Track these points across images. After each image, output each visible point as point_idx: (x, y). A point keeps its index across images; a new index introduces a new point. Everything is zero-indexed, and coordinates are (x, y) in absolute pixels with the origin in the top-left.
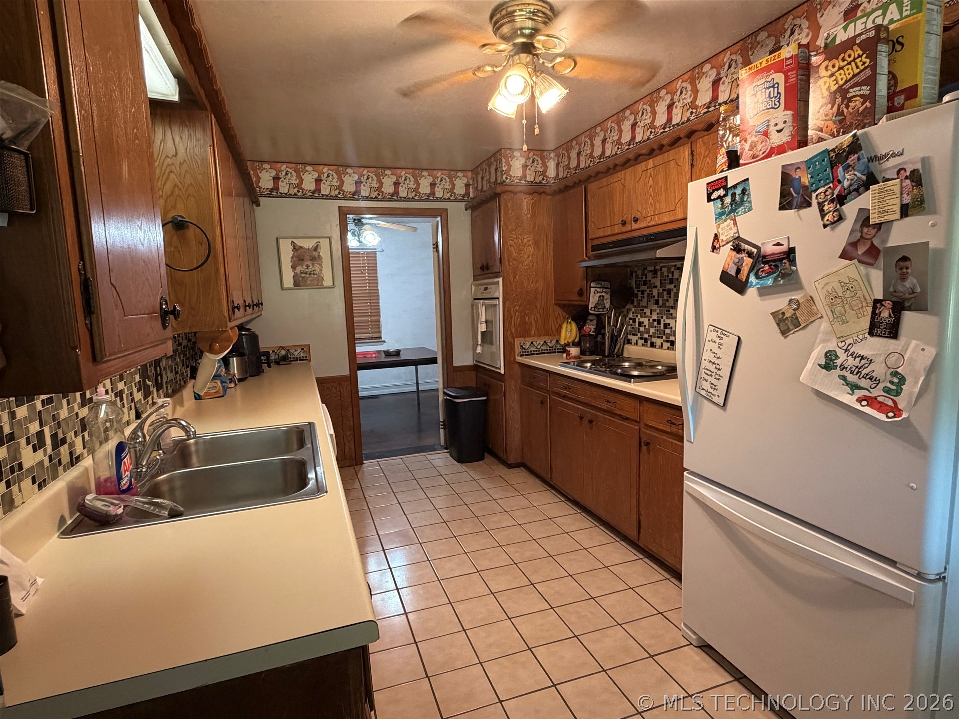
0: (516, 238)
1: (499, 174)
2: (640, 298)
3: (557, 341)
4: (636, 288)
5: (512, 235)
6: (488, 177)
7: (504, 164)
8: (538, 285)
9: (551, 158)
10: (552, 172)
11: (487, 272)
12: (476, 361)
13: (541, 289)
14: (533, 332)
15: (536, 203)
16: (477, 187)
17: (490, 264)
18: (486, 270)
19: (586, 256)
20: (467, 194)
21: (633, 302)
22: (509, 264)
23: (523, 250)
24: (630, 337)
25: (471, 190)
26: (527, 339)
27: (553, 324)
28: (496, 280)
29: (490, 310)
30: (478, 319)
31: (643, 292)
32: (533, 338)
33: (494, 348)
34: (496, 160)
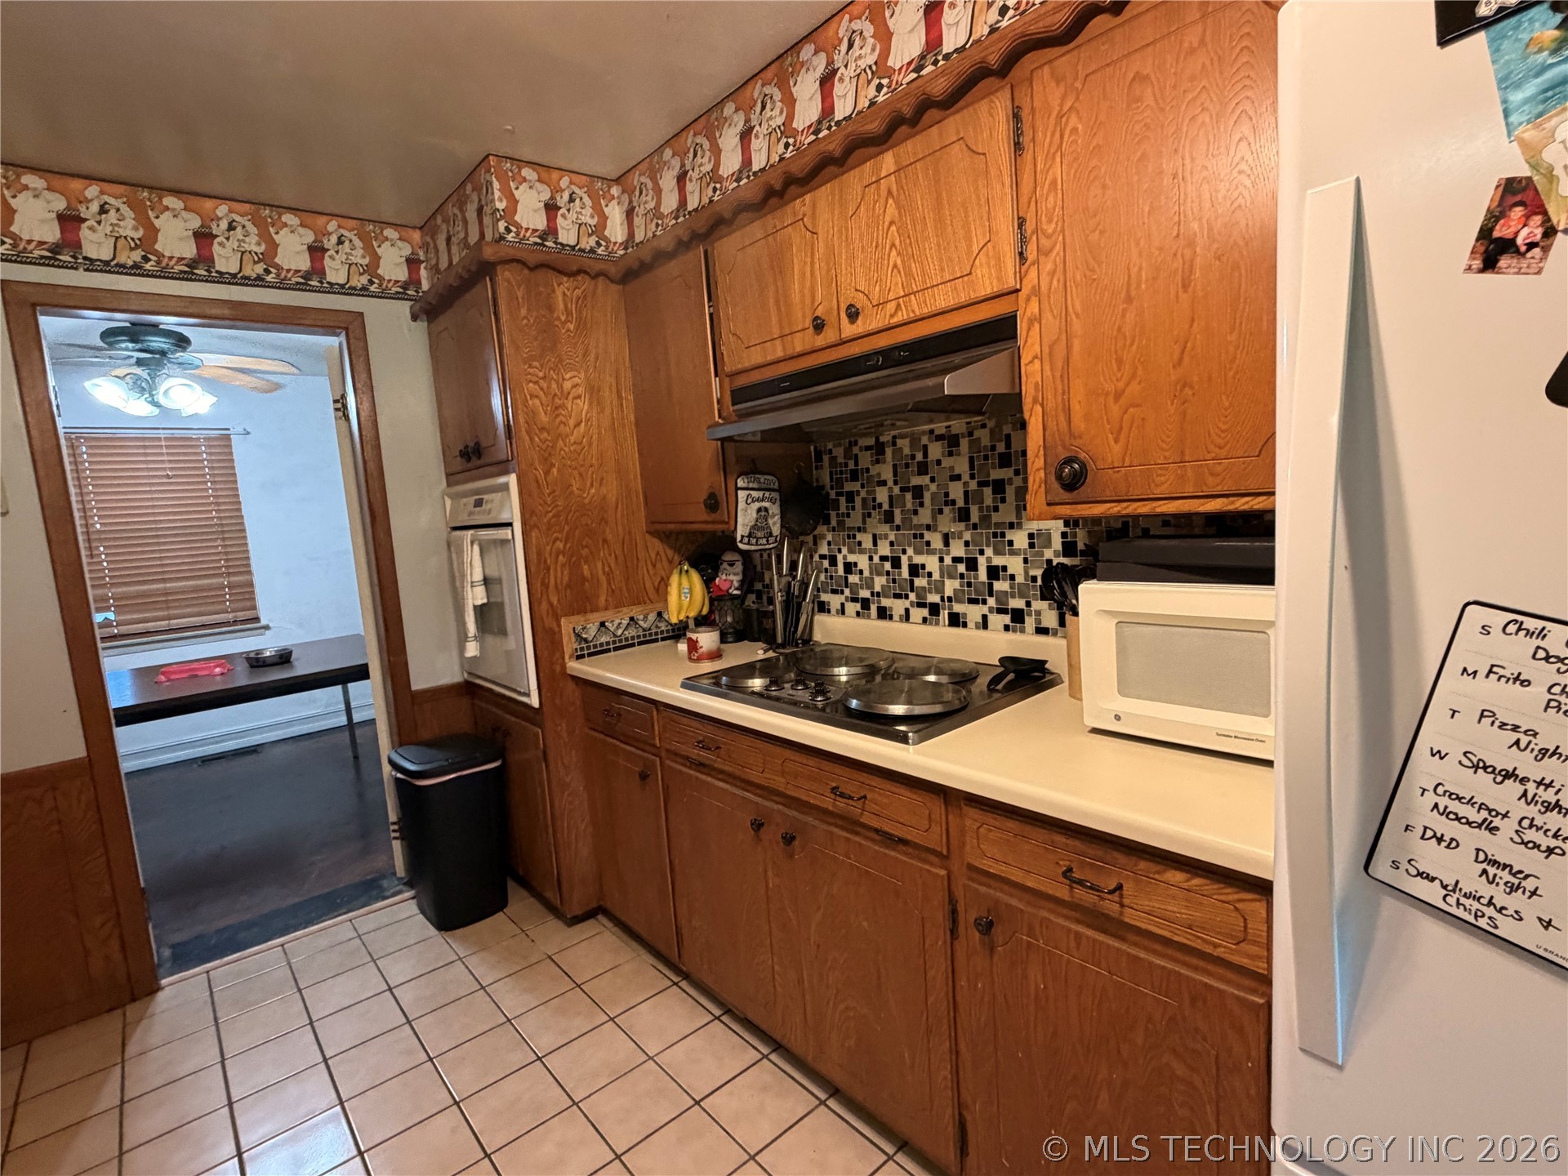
0: (544, 378)
1: (487, 220)
2: (843, 509)
3: (660, 614)
4: (832, 488)
5: (531, 371)
6: (462, 235)
7: (497, 194)
8: (604, 490)
9: (613, 198)
10: (616, 231)
11: (479, 462)
12: (470, 673)
13: (612, 498)
14: (602, 600)
15: (585, 298)
16: (437, 264)
17: (484, 444)
18: (474, 458)
19: (720, 417)
20: (414, 281)
21: (827, 521)
22: (531, 440)
23: (563, 406)
24: (824, 597)
25: (423, 273)
26: (591, 616)
27: (646, 577)
28: (502, 480)
29: (493, 556)
30: (463, 576)
31: (850, 497)
32: (602, 614)
33: (511, 643)
34: (477, 189)
